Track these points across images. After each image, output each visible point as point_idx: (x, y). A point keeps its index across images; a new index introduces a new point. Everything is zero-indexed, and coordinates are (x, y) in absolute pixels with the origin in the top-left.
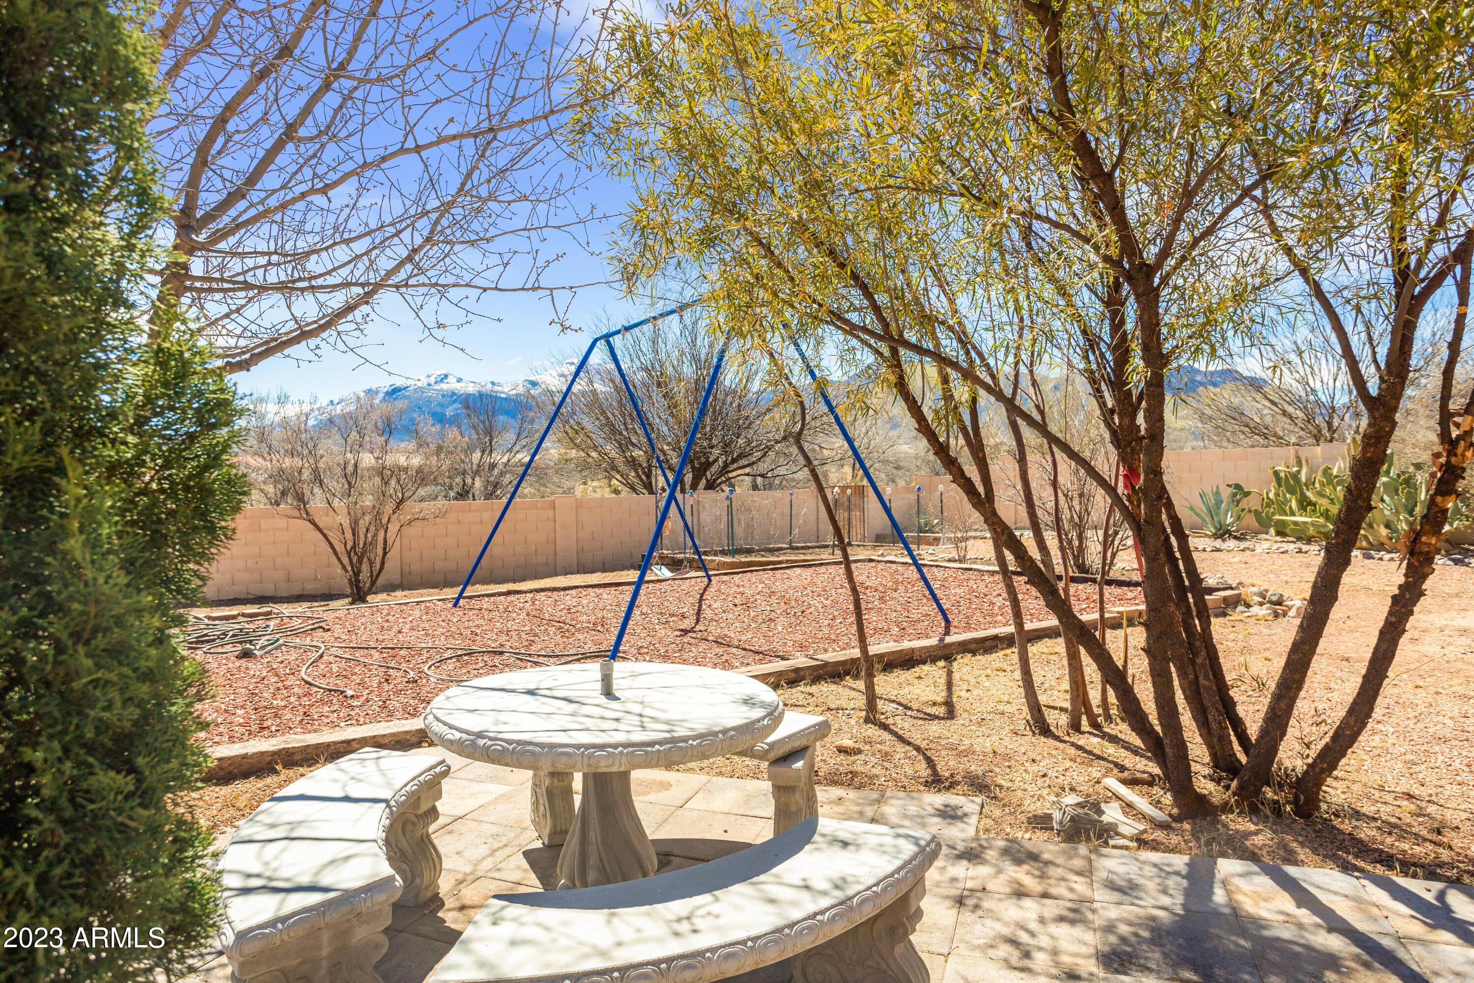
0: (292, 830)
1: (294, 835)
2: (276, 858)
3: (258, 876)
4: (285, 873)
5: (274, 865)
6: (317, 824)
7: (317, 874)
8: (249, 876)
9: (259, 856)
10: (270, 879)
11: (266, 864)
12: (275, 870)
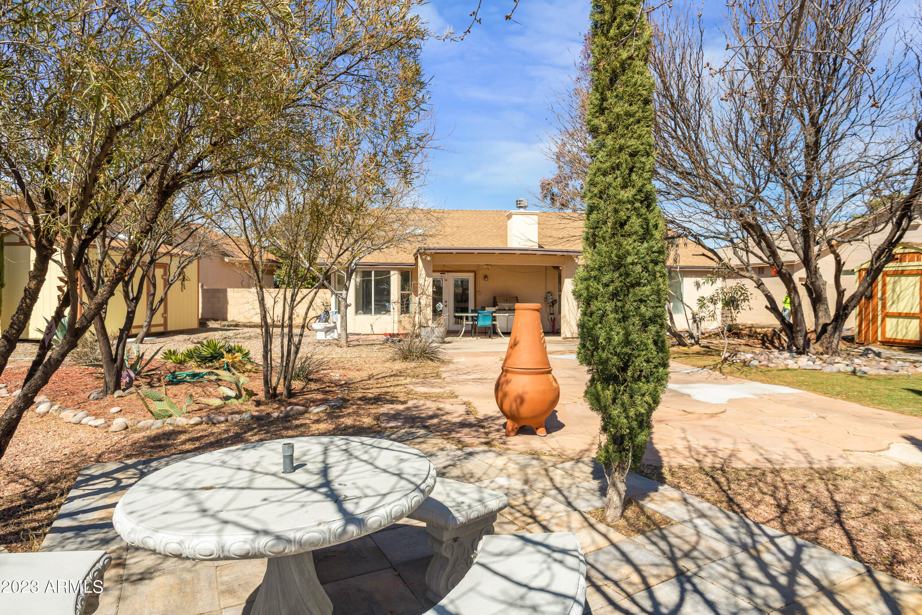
0: (522, 597)
1: (523, 590)
2: (542, 571)
3: (555, 560)
4: (539, 557)
5: (544, 566)
6: (502, 598)
7: (522, 550)
8: (561, 562)
9: (553, 577)
10: (549, 556)
11: (549, 568)
12: (545, 562)
